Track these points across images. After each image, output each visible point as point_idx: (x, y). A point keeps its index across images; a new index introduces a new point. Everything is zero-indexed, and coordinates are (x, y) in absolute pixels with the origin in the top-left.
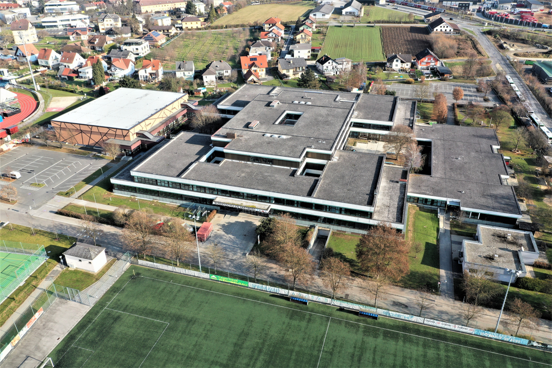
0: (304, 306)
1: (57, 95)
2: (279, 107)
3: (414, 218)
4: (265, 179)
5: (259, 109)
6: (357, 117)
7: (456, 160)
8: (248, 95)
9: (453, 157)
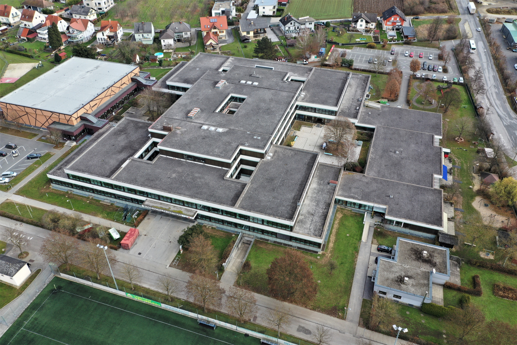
0: (211, 331)
1: (14, 61)
2: (225, 87)
3: (339, 223)
4: (194, 181)
5: (204, 91)
6: (303, 100)
7: (394, 155)
8: (200, 68)
9: (391, 150)
